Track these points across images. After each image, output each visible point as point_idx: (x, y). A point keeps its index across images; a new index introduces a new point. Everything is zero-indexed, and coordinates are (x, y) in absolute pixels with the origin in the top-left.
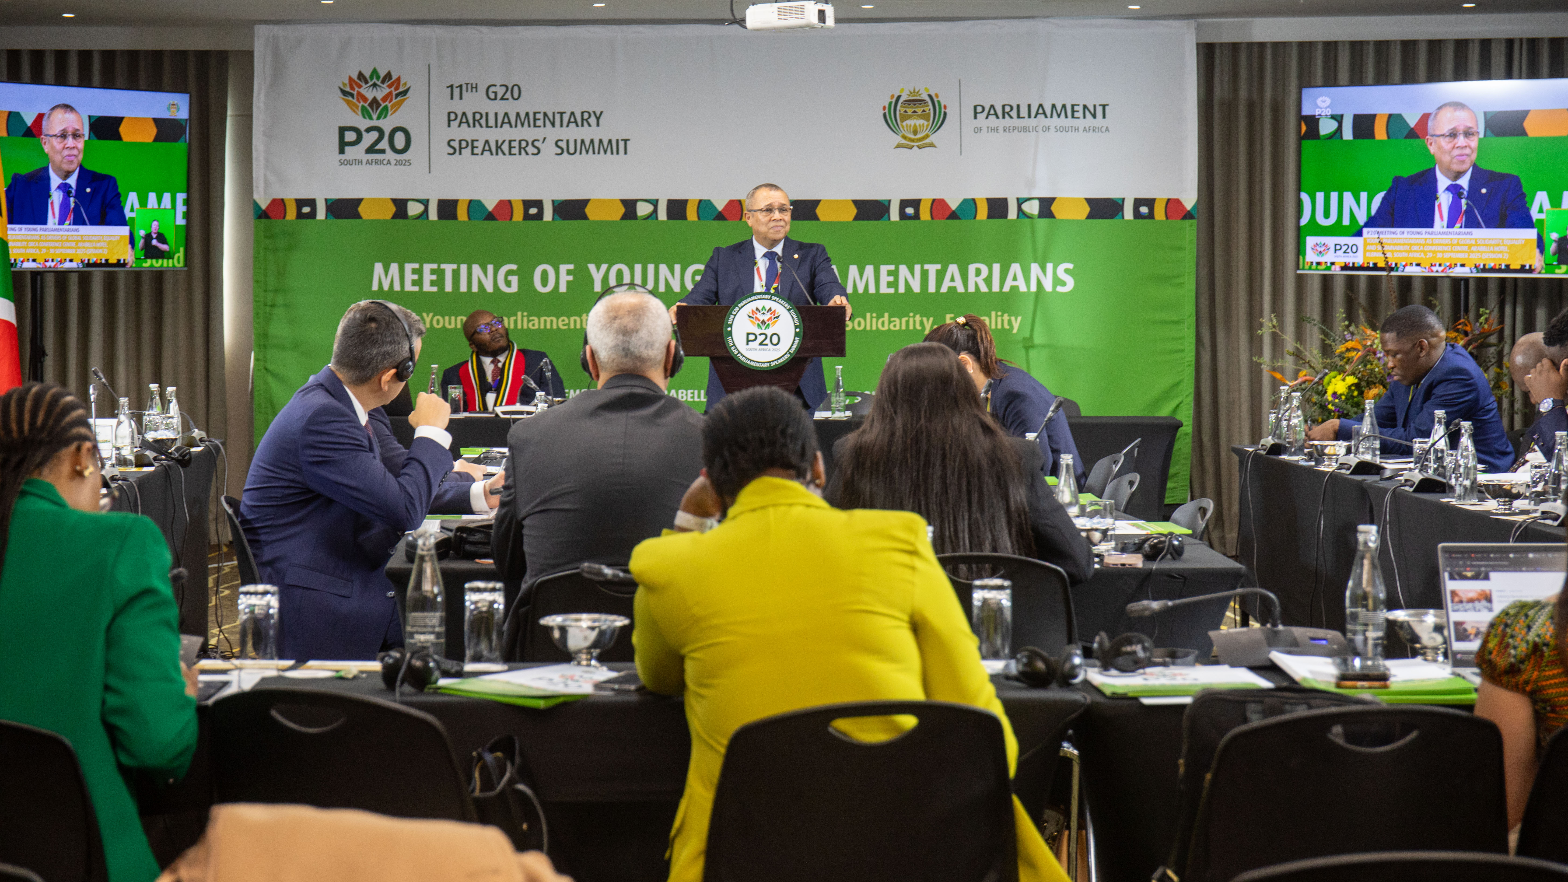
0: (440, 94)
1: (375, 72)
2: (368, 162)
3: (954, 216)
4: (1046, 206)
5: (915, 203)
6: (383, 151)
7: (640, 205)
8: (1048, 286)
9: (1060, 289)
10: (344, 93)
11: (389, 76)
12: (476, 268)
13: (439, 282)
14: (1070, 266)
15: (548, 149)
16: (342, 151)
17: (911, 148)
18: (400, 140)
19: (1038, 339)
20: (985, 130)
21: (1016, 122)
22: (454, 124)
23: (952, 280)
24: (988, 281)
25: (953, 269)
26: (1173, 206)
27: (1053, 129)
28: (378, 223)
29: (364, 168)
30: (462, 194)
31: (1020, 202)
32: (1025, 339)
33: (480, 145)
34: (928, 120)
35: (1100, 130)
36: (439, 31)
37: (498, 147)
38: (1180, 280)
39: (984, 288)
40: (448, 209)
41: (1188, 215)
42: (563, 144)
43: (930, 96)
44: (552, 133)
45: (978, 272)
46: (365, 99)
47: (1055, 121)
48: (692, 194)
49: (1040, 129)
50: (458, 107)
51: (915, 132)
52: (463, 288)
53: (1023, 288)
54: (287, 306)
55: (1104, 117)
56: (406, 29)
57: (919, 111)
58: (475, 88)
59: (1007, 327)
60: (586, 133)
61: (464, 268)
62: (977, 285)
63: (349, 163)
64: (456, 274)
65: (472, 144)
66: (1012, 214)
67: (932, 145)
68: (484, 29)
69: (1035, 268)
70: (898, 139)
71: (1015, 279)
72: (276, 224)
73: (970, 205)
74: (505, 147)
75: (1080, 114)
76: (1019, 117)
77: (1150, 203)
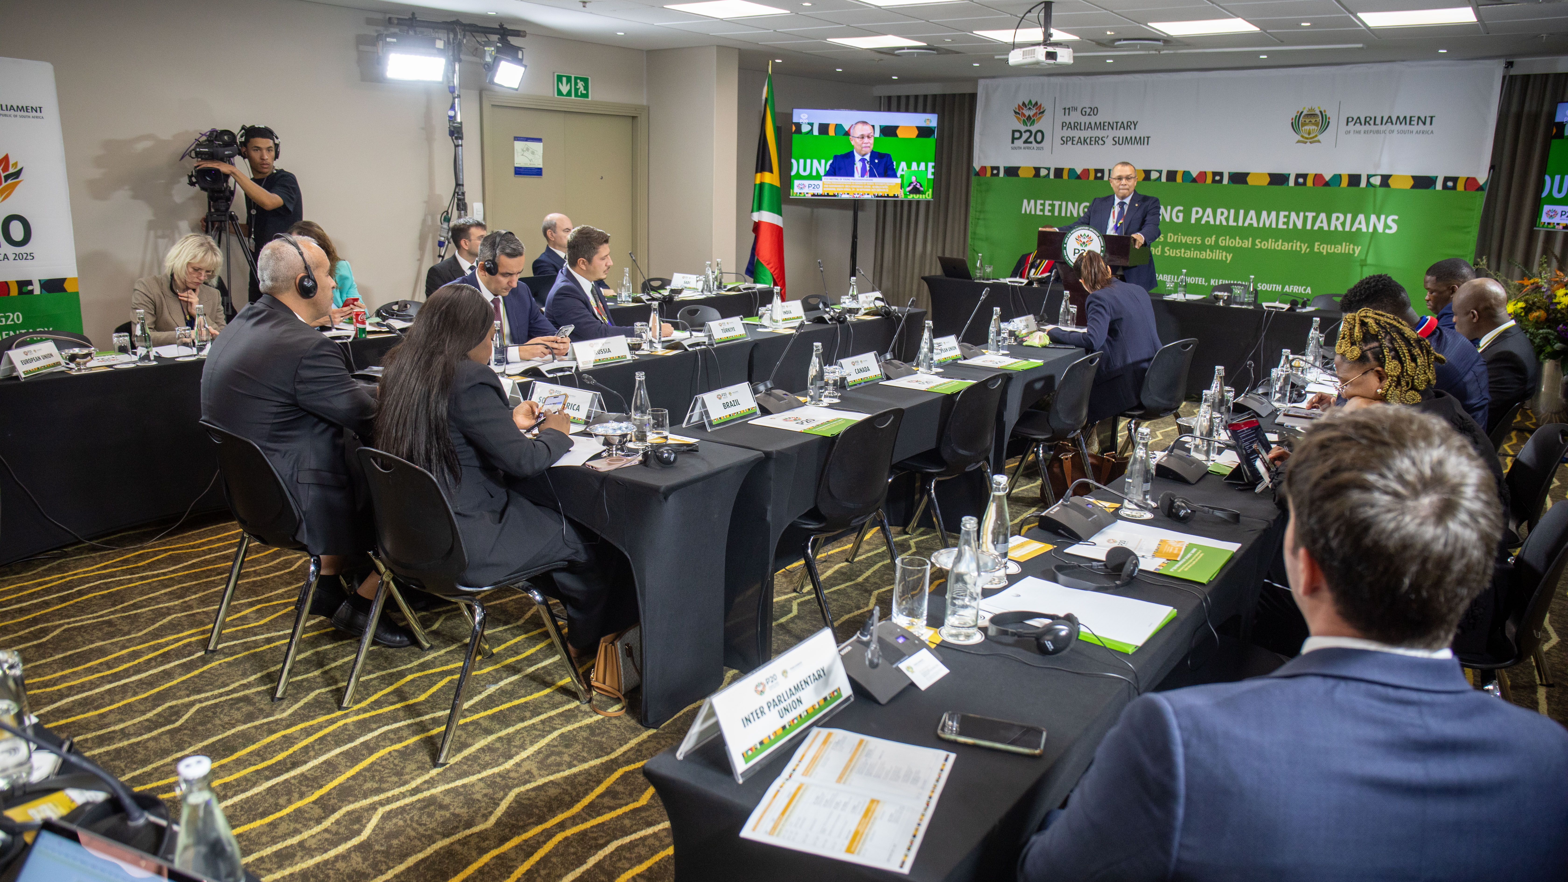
0: (1059, 112)
1: (1030, 101)
2: (1024, 148)
3: (1327, 184)
4: (1385, 180)
5: (1305, 176)
6: (1031, 143)
7: (1152, 173)
8: (1380, 229)
9: (1387, 231)
10: (1016, 112)
11: (1036, 103)
12: (1070, 204)
13: (1052, 211)
14: (1396, 217)
15: (1109, 141)
16: (1013, 142)
17: (1306, 143)
18: (1039, 136)
19: (1370, 261)
20: (1352, 132)
21: (1373, 127)
22: (1065, 128)
23: (1322, 222)
24: (1343, 224)
25: (1323, 216)
26: (1471, 183)
27: (1396, 132)
28: (1026, 179)
29: (1022, 150)
30: (1066, 165)
31: (1369, 177)
32: (1361, 260)
33: (1076, 139)
34: (1317, 126)
35: (1427, 132)
36: (1060, 79)
37: (1085, 141)
38: (1469, 230)
39: (1340, 228)
40: (1059, 172)
41: (1481, 188)
42: (1116, 139)
43: (1321, 112)
44: (1111, 133)
45: (1338, 218)
46: (1025, 116)
47: (1398, 127)
48: (1180, 168)
49: (1387, 132)
50: (1067, 119)
51: (1309, 134)
52: (1063, 214)
53: (1364, 230)
54: (984, 219)
55: (1431, 124)
56: (1046, 79)
57: (1313, 121)
58: (1076, 109)
59: (1351, 252)
60: (1128, 133)
61: (1064, 203)
62: (1336, 226)
63: (1015, 148)
64: (1060, 206)
65: (1072, 139)
66: (1363, 184)
67: (1319, 141)
68: (1082, 78)
69: (1373, 218)
70: (1299, 138)
71: (1360, 223)
72: (982, 178)
73: (1338, 178)
74: (1088, 141)
75: (1415, 123)
76: (1375, 124)
77: (1455, 180)
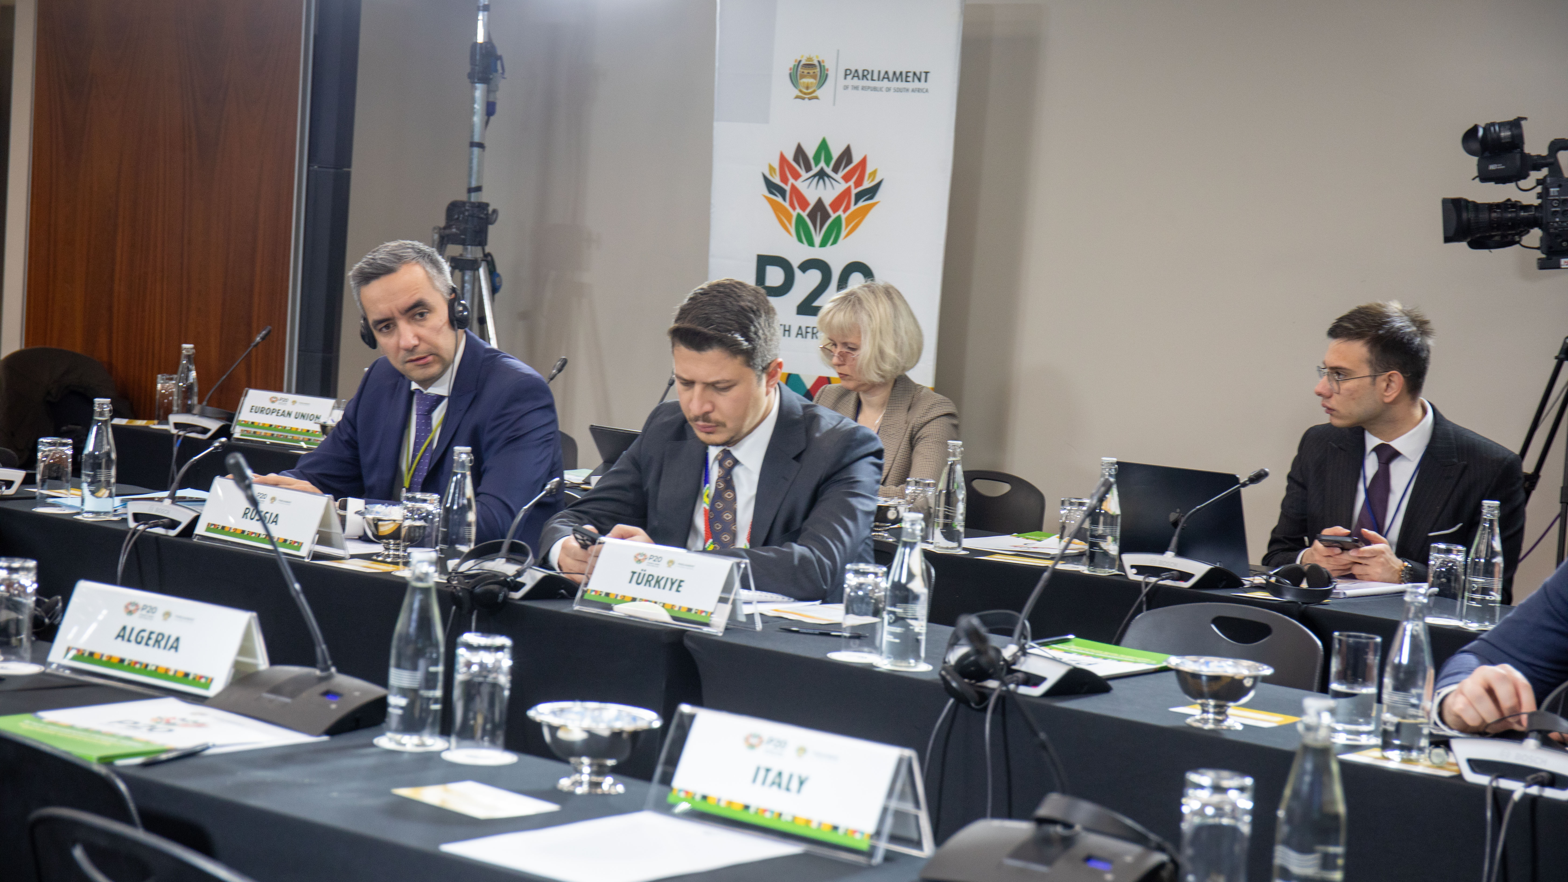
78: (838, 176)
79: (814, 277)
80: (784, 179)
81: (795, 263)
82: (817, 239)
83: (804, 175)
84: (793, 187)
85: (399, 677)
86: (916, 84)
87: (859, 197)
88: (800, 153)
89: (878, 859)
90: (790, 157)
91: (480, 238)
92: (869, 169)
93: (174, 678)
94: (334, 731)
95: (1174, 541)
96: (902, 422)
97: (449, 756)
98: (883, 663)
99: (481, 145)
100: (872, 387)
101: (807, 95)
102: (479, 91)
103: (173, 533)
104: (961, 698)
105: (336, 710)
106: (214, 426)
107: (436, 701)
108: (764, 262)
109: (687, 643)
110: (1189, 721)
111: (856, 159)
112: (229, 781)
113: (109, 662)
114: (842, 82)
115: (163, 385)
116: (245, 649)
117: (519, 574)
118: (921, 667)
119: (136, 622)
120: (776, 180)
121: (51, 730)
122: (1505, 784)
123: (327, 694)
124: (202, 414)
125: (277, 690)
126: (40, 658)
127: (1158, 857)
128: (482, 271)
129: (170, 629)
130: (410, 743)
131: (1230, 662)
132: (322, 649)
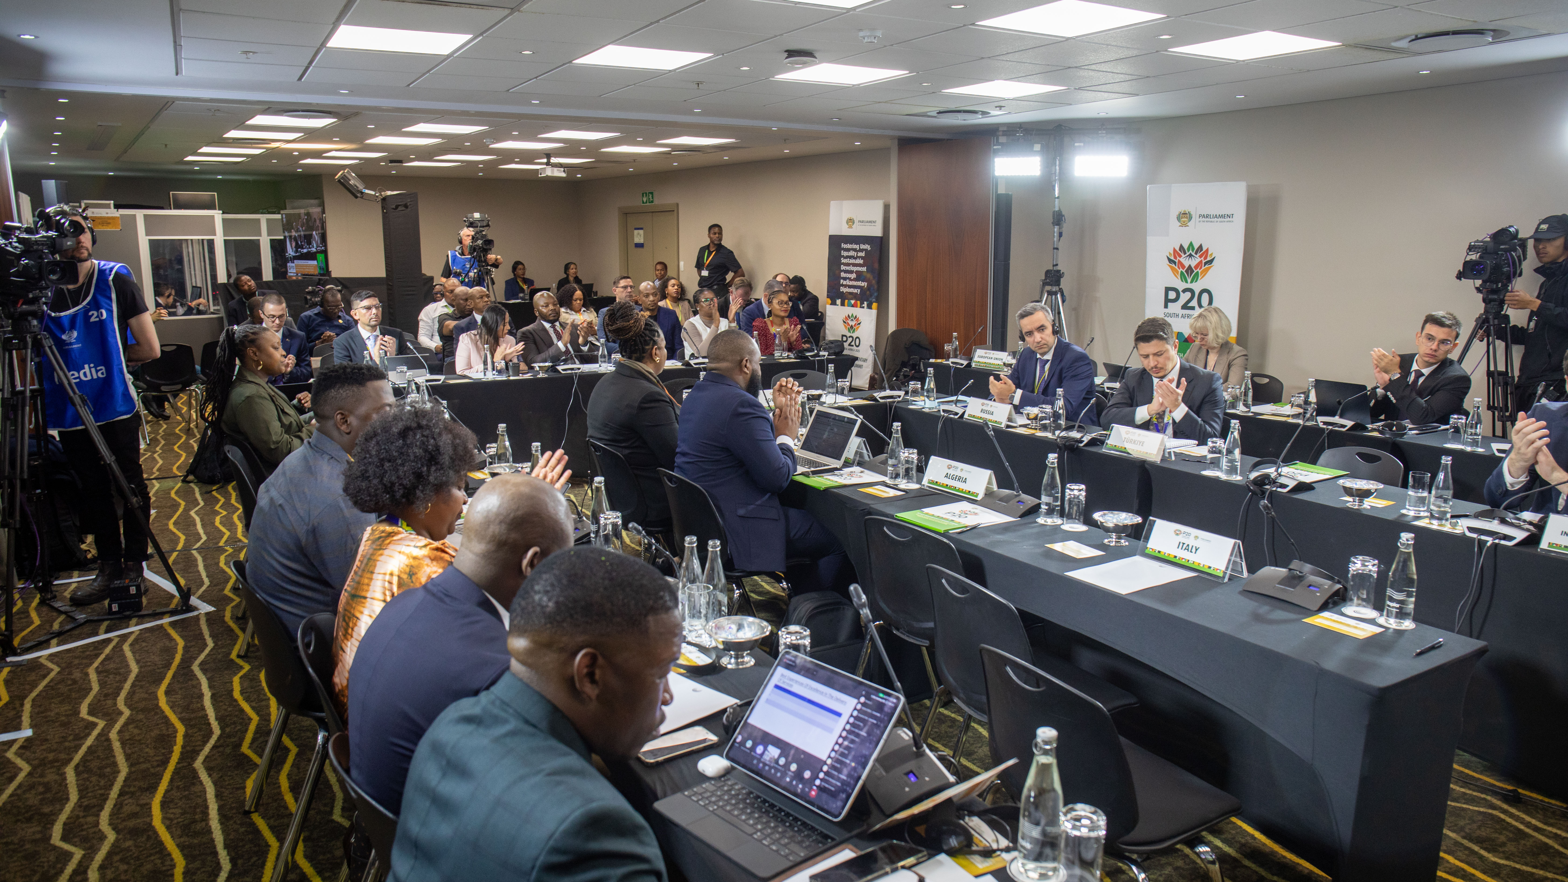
78: (1197, 256)
79: (1188, 295)
80: (1175, 258)
81: (1180, 290)
82: (1189, 280)
83: (1184, 256)
84: (1179, 261)
85: (1045, 499)
86: (1228, 219)
87: (1205, 264)
88: (1181, 247)
89: (1226, 580)
90: (1177, 249)
91: (1058, 283)
92: (1210, 253)
93: (965, 493)
94: (1022, 516)
95: (1339, 412)
96: (1225, 360)
97: (1063, 527)
98: (1223, 476)
99: (1057, 249)
100: (1214, 348)
101: (1184, 225)
102: (1056, 229)
103: (956, 417)
104: (1254, 493)
105: (1022, 508)
106: (965, 363)
107: (1057, 506)
108: (1168, 290)
109: (1147, 466)
110: (1348, 505)
111: (1204, 249)
112: (988, 540)
113: (942, 486)
114: (1198, 219)
115: (947, 347)
116: (990, 483)
117: (1082, 437)
118: (1237, 478)
119: (951, 472)
120: (1172, 258)
121: (927, 517)
122: (1483, 538)
123: (1019, 502)
124: (961, 359)
125: (1001, 500)
126: (919, 481)
127: (1339, 586)
128: (1059, 296)
129: (963, 475)
130: (1050, 521)
131: (1365, 482)
132: (1016, 485)
